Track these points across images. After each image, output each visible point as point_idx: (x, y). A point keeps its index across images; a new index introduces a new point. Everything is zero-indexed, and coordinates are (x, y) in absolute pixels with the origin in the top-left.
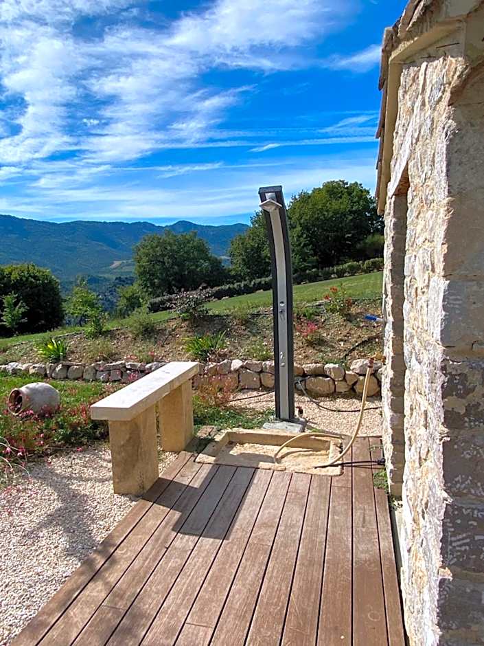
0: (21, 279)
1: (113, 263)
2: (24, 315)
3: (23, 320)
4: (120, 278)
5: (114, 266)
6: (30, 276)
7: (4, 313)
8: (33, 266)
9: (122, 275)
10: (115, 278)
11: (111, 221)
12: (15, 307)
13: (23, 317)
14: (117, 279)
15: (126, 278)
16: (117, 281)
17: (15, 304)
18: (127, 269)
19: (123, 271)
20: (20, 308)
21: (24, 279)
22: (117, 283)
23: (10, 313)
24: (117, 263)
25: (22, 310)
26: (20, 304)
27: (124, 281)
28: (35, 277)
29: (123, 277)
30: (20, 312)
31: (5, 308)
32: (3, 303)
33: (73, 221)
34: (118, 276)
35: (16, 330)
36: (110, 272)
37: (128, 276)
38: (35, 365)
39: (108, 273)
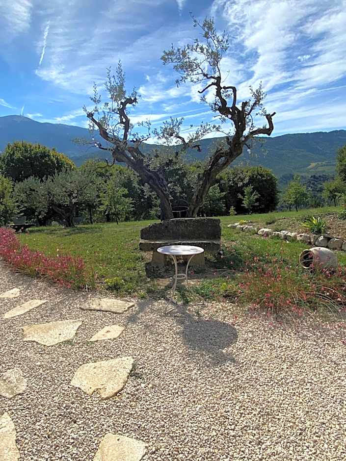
0: (253, 176)
1: (310, 165)
2: (257, 200)
3: (256, 204)
4: (314, 176)
5: (310, 167)
6: (258, 174)
7: (244, 199)
8: (261, 167)
9: (316, 174)
10: (310, 176)
11: (312, 132)
12: (252, 194)
13: (256, 202)
14: (312, 177)
15: (320, 176)
16: (312, 178)
17: (252, 193)
18: (320, 169)
19: (317, 170)
20: (255, 195)
21: (255, 176)
22: (312, 180)
23: (248, 199)
24: (313, 165)
25: (256, 197)
26: (254, 193)
27: (317, 179)
28: (261, 175)
29: (317, 176)
30: (255, 198)
31: (245, 195)
32: (244, 192)
33: (283, 135)
34: (313, 175)
35: (251, 210)
36: (308, 172)
37: (321, 175)
38: (302, 234)
39: (304, 172)
